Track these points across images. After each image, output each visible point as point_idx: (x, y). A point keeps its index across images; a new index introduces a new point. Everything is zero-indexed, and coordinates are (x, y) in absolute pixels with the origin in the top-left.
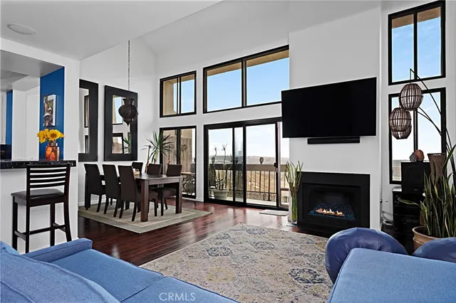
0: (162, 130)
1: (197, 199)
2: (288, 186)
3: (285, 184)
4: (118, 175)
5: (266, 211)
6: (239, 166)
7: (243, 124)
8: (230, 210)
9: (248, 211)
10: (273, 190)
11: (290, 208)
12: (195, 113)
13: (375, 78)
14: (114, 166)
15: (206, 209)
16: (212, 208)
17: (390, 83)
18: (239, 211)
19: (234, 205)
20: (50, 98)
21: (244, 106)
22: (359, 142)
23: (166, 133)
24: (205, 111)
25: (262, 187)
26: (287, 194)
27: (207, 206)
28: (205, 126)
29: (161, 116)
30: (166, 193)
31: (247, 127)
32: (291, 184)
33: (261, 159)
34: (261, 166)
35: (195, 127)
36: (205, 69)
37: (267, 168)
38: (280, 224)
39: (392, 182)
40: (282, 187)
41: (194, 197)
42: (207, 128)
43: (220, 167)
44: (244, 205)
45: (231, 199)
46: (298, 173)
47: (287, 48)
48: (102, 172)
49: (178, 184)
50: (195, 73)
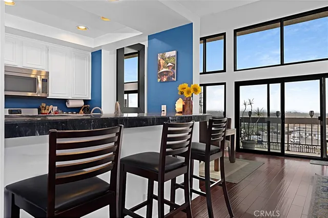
7: (282, 81)
12: (224, 71)
19: (269, 154)
21: (283, 64)
24: (235, 70)
28: (236, 83)
35: (225, 84)
36: (236, 31)
42: (238, 85)
44: (282, 155)
45: (266, 150)
50: (224, 34)
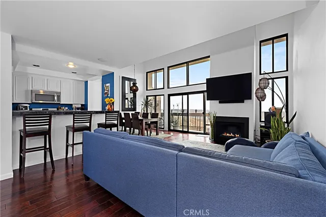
0: (147, 96)
1: (165, 129)
2: (209, 123)
3: (208, 122)
4: (131, 117)
5: (199, 135)
6: (185, 114)
7: (187, 94)
8: (181, 135)
9: (190, 135)
10: (202, 125)
11: (210, 134)
12: (163, 88)
13: (251, 73)
14: (129, 114)
15: (169, 134)
16: (172, 134)
17: (260, 74)
18: (185, 135)
19: (183, 132)
20: (107, 85)
21: (188, 85)
22: (243, 102)
23: (149, 98)
24: (168, 88)
25: (196, 124)
26: (209, 127)
27: (170, 132)
29: (147, 90)
30: (152, 126)
31: (189, 95)
32: (211, 122)
33: (196, 111)
34: (196, 114)
35: (163, 95)
36: (169, 67)
37: (199, 115)
38: (205, 141)
39: (261, 121)
40: (206, 123)
41: (163, 128)
42: (169, 95)
43: (176, 114)
44: (188, 132)
45: (182, 130)
46: (214, 117)
47: (209, 57)
48: (123, 116)
49: (157, 122)
50: (163, 69)
